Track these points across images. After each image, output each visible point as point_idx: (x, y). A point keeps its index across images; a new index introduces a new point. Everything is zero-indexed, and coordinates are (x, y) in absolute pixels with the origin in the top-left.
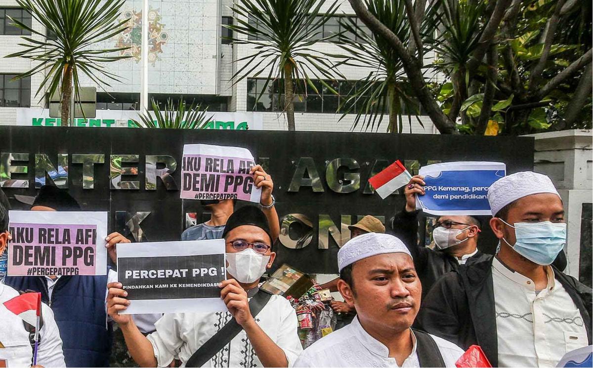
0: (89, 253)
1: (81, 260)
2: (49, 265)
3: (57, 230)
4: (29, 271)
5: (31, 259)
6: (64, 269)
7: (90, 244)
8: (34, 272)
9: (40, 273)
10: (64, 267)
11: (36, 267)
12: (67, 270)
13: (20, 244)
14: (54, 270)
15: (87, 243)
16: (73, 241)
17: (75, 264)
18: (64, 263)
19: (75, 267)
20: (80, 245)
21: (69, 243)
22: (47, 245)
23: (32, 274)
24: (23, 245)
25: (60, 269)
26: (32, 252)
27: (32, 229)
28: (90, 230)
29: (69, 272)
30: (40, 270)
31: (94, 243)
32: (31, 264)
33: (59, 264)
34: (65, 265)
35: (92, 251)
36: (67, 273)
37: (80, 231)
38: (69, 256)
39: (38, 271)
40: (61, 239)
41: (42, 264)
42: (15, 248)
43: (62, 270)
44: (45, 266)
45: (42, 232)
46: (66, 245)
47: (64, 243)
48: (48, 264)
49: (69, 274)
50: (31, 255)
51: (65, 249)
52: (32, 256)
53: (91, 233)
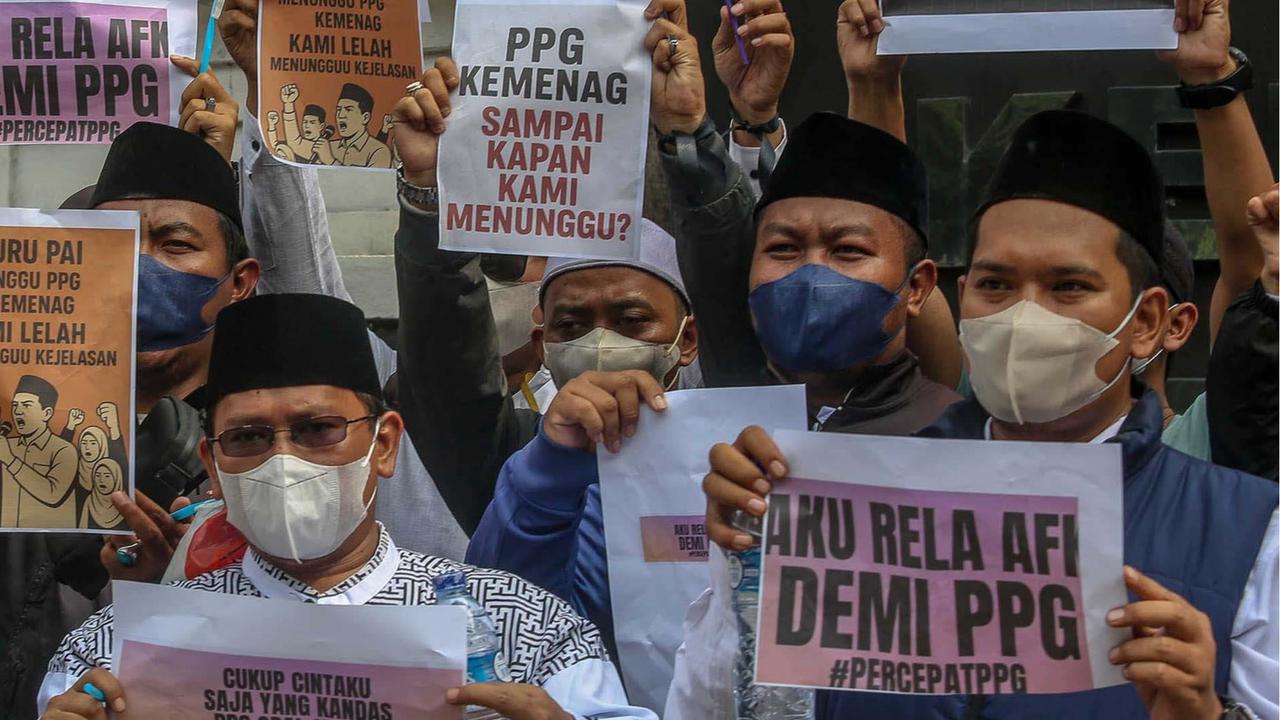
0: (1059, 611)
1: (1029, 636)
2: (909, 653)
3: (929, 514)
4: (838, 672)
5: (848, 625)
6: (967, 668)
7: (1057, 576)
8: (856, 675)
9: (877, 681)
10: (967, 660)
11: (865, 655)
12: (979, 674)
13: (810, 562)
14: (930, 674)
15: (1044, 569)
16: (993, 556)
17: (1009, 649)
18: (966, 647)
19: (1009, 662)
20: (1018, 575)
21: (978, 565)
22: (899, 570)
23: (847, 682)
24: (820, 566)
25: (951, 668)
26: (849, 594)
27: (847, 504)
28: (1052, 520)
29: (987, 679)
30: (878, 668)
31: (1071, 569)
32: (845, 641)
33: (944, 649)
34: (971, 653)
35: (1069, 602)
36: (980, 687)
37: (1013, 521)
38: (984, 618)
39: (873, 674)
40: (944, 550)
41: (885, 646)
42: (789, 575)
43: (961, 674)
44: (894, 656)
45: (880, 520)
46: (968, 573)
47: (958, 566)
48: (905, 649)
49: (989, 688)
50: (846, 609)
51: (963, 589)
52: (848, 613)
53: (1055, 532)
